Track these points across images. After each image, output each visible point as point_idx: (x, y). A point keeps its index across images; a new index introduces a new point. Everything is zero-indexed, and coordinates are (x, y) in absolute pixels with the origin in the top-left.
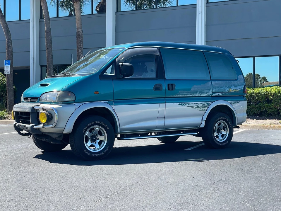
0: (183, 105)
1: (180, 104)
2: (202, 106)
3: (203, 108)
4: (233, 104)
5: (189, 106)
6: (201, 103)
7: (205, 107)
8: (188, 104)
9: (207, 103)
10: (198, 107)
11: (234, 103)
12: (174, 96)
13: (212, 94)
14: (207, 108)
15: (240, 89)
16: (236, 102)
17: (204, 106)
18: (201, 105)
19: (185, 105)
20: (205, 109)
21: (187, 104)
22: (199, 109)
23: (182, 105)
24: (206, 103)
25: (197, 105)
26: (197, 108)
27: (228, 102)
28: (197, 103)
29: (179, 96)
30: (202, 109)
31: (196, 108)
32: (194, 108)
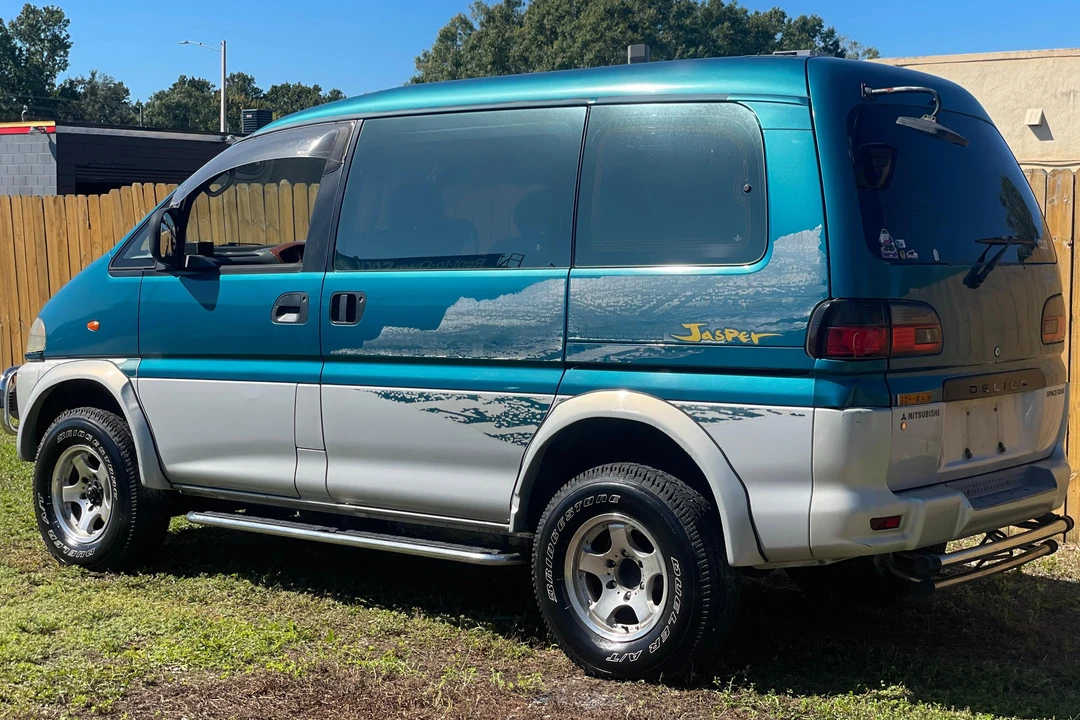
0: (400, 400)
1: (387, 396)
2: (506, 414)
3: (510, 425)
4: (714, 420)
5: (432, 410)
6: (501, 400)
7: (525, 422)
8: (427, 398)
9: (533, 403)
10: (481, 417)
11: (716, 415)
12: (360, 352)
13: (564, 353)
14: (532, 429)
15: (774, 329)
16: (735, 412)
17: (515, 415)
18: (497, 409)
19: (412, 400)
20: (523, 435)
21: (421, 395)
22: (490, 427)
23: (396, 398)
24: (527, 400)
25: (472, 404)
26: (476, 420)
27: (679, 403)
28: (475, 398)
29: (383, 353)
30: (504, 431)
31: (470, 420)
32: (461, 419)
